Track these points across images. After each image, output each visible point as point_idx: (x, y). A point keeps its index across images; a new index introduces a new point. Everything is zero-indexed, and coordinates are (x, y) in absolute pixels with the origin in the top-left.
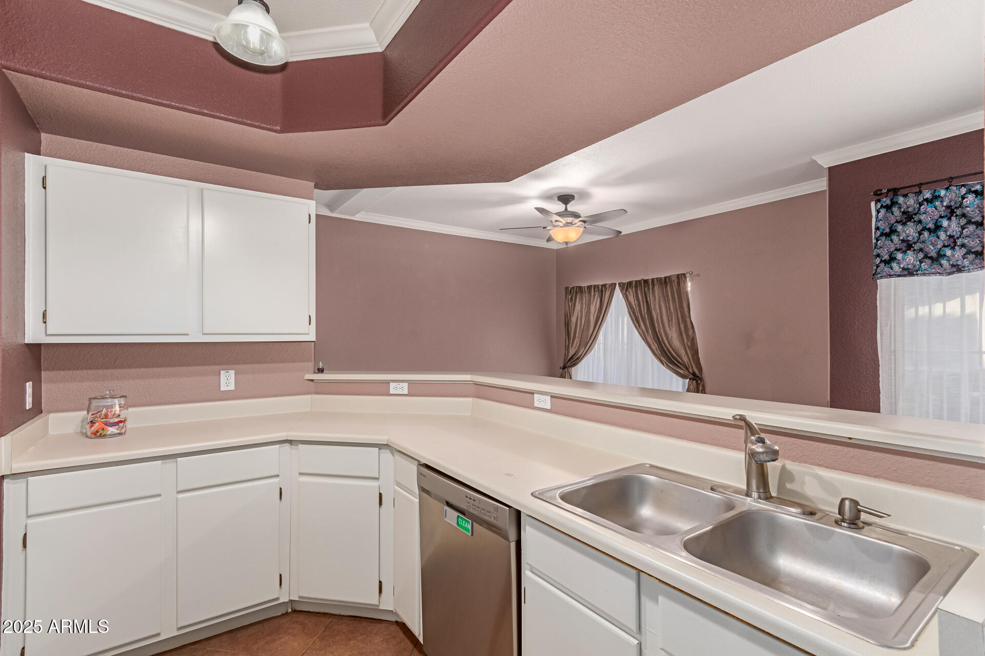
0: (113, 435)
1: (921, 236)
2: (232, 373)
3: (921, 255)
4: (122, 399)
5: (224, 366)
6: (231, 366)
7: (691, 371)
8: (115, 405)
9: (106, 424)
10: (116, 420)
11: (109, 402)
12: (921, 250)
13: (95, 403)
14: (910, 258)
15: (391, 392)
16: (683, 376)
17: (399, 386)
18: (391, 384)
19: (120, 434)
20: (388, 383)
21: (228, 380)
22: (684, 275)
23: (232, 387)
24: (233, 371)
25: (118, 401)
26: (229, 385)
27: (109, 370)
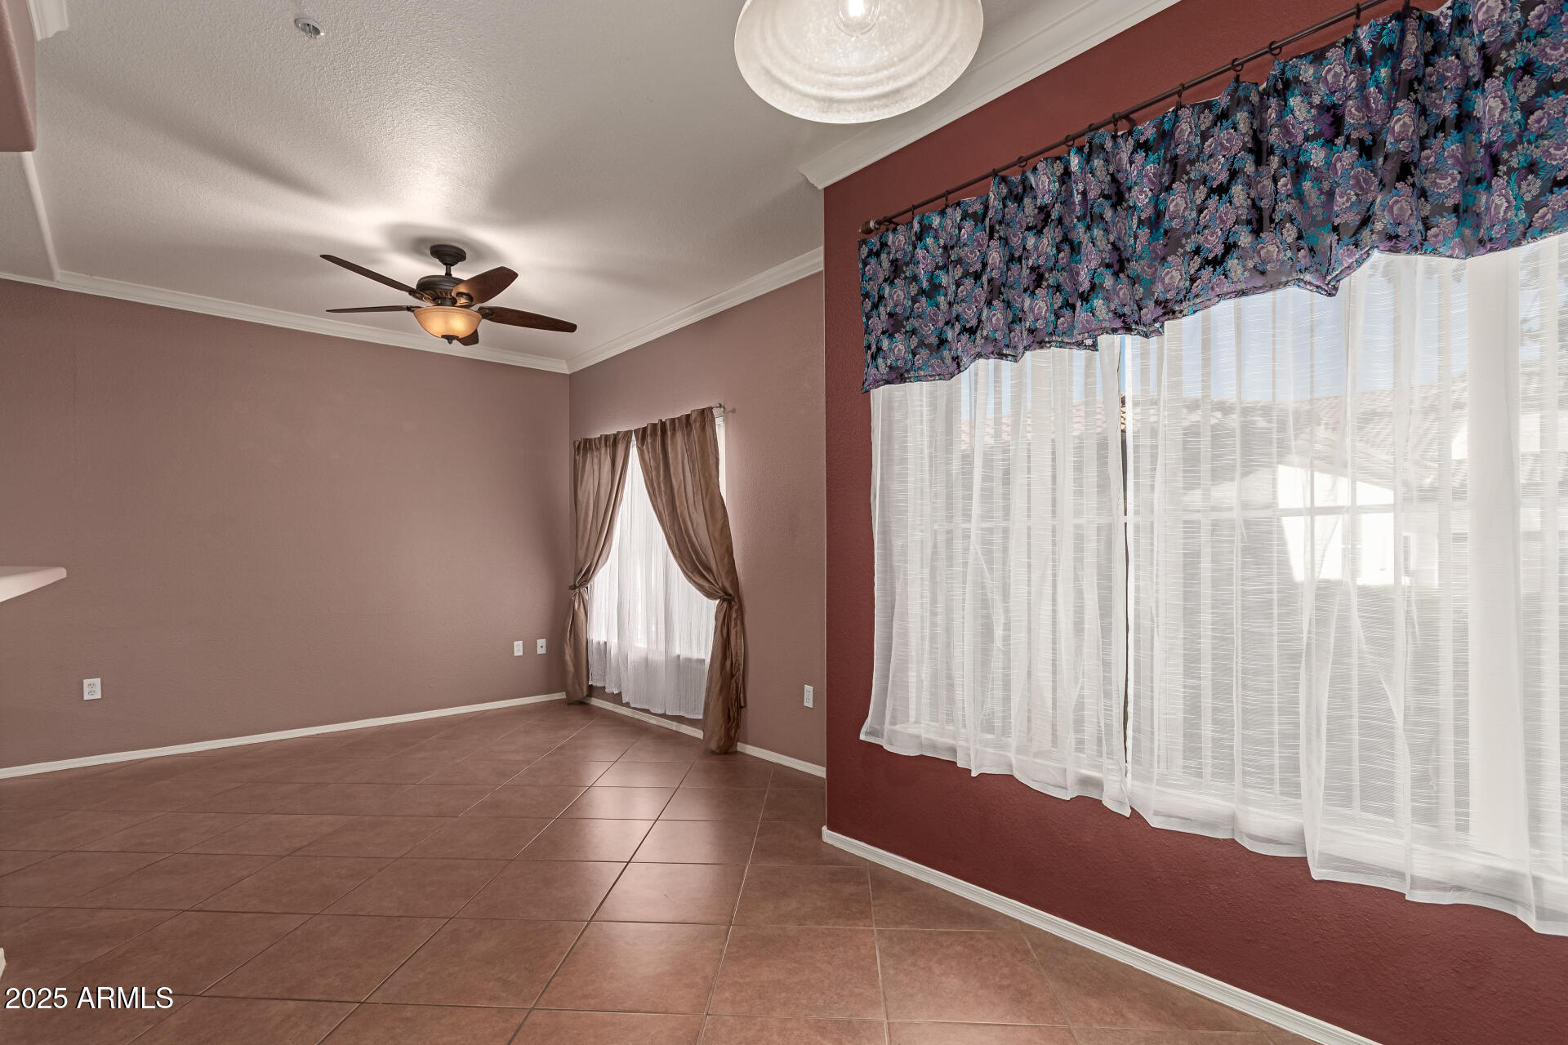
1: (916, 306)
3: (914, 342)
7: (720, 585)
12: (914, 332)
14: (898, 347)
16: (709, 595)
22: (711, 409)
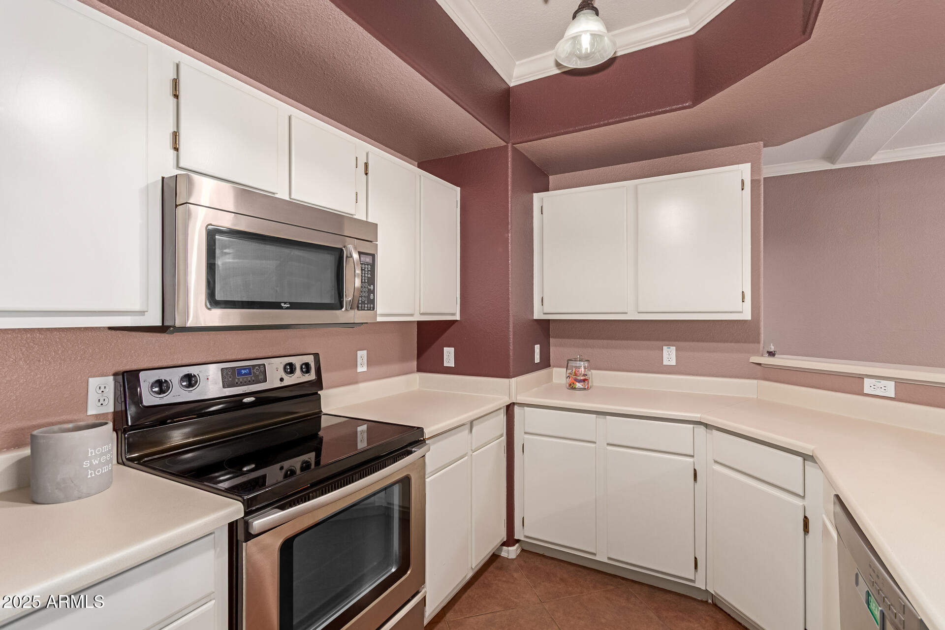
0: (580, 389)
2: (673, 349)
4: (586, 362)
5: (667, 343)
6: (672, 342)
8: (581, 366)
9: (576, 380)
10: (582, 378)
11: (578, 364)
13: (571, 364)
15: (865, 392)
17: (878, 385)
18: (866, 380)
19: (585, 389)
20: (861, 378)
21: (669, 356)
23: (673, 363)
24: (674, 348)
25: (584, 364)
26: (670, 360)
27: (585, 340)
